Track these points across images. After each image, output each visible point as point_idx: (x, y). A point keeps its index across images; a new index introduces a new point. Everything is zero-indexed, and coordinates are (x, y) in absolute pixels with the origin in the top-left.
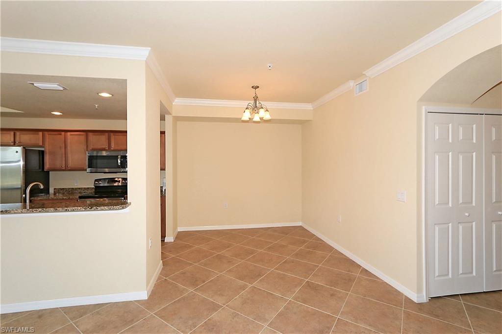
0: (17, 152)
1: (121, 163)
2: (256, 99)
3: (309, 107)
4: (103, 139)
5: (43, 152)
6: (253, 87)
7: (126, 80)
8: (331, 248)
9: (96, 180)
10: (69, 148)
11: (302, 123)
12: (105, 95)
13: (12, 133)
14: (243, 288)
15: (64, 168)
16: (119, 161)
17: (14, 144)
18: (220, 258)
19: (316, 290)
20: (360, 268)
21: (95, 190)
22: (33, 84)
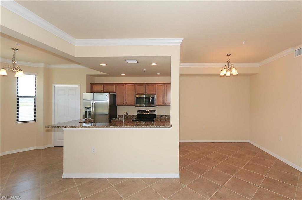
0: (107, 95)
1: (151, 101)
2: (229, 62)
3: (257, 65)
4: (142, 87)
5: (115, 95)
6: (227, 55)
7: (171, 56)
8: (274, 158)
9: (138, 111)
10: (127, 93)
11: (250, 75)
12: (154, 64)
13: (102, 85)
14: (229, 177)
15: (124, 104)
16: (150, 101)
17: (104, 91)
18: (207, 159)
19: (275, 183)
20: (299, 172)
21: (137, 116)
22: (126, 61)
